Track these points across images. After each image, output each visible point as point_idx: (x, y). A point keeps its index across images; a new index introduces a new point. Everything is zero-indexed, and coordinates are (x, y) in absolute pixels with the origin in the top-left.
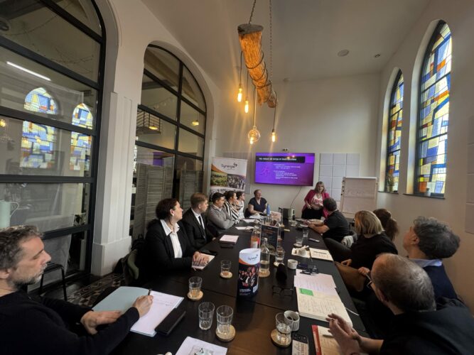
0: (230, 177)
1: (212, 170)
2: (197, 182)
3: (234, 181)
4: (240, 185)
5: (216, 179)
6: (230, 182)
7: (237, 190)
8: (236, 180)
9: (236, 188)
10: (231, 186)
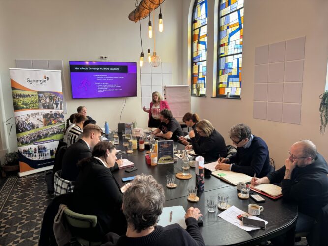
0: (42, 95)
1: (13, 88)
3: (48, 100)
4: (57, 104)
6: (43, 101)
8: (51, 99)
9: (53, 108)
10: (45, 106)
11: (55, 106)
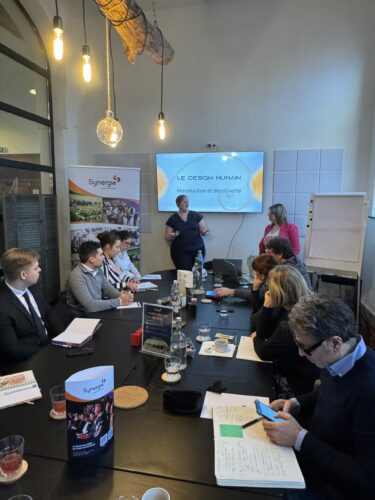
0: (108, 203)
1: (71, 192)
2: (44, 217)
3: (116, 211)
4: (129, 218)
5: (81, 208)
6: (109, 213)
7: (124, 227)
8: (121, 209)
9: (122, 223)
10: (111, 220)
11: (125, 220)
